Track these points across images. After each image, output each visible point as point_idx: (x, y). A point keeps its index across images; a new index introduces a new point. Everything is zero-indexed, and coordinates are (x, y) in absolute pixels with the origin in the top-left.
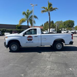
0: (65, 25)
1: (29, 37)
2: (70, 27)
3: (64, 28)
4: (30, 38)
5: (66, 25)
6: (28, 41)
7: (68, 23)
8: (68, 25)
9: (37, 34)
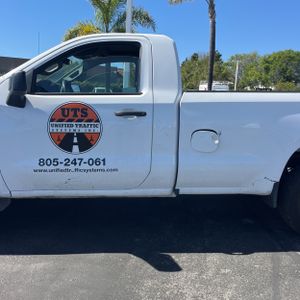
0: (267, 69)
1: (65, 114)
2: (289, 79)
3: (263, 84)
4: (76, 128)
5: (271, 73)
6: (62, 155)
7: (284, 64)
8: (284, 71)
9: (145, 90)
